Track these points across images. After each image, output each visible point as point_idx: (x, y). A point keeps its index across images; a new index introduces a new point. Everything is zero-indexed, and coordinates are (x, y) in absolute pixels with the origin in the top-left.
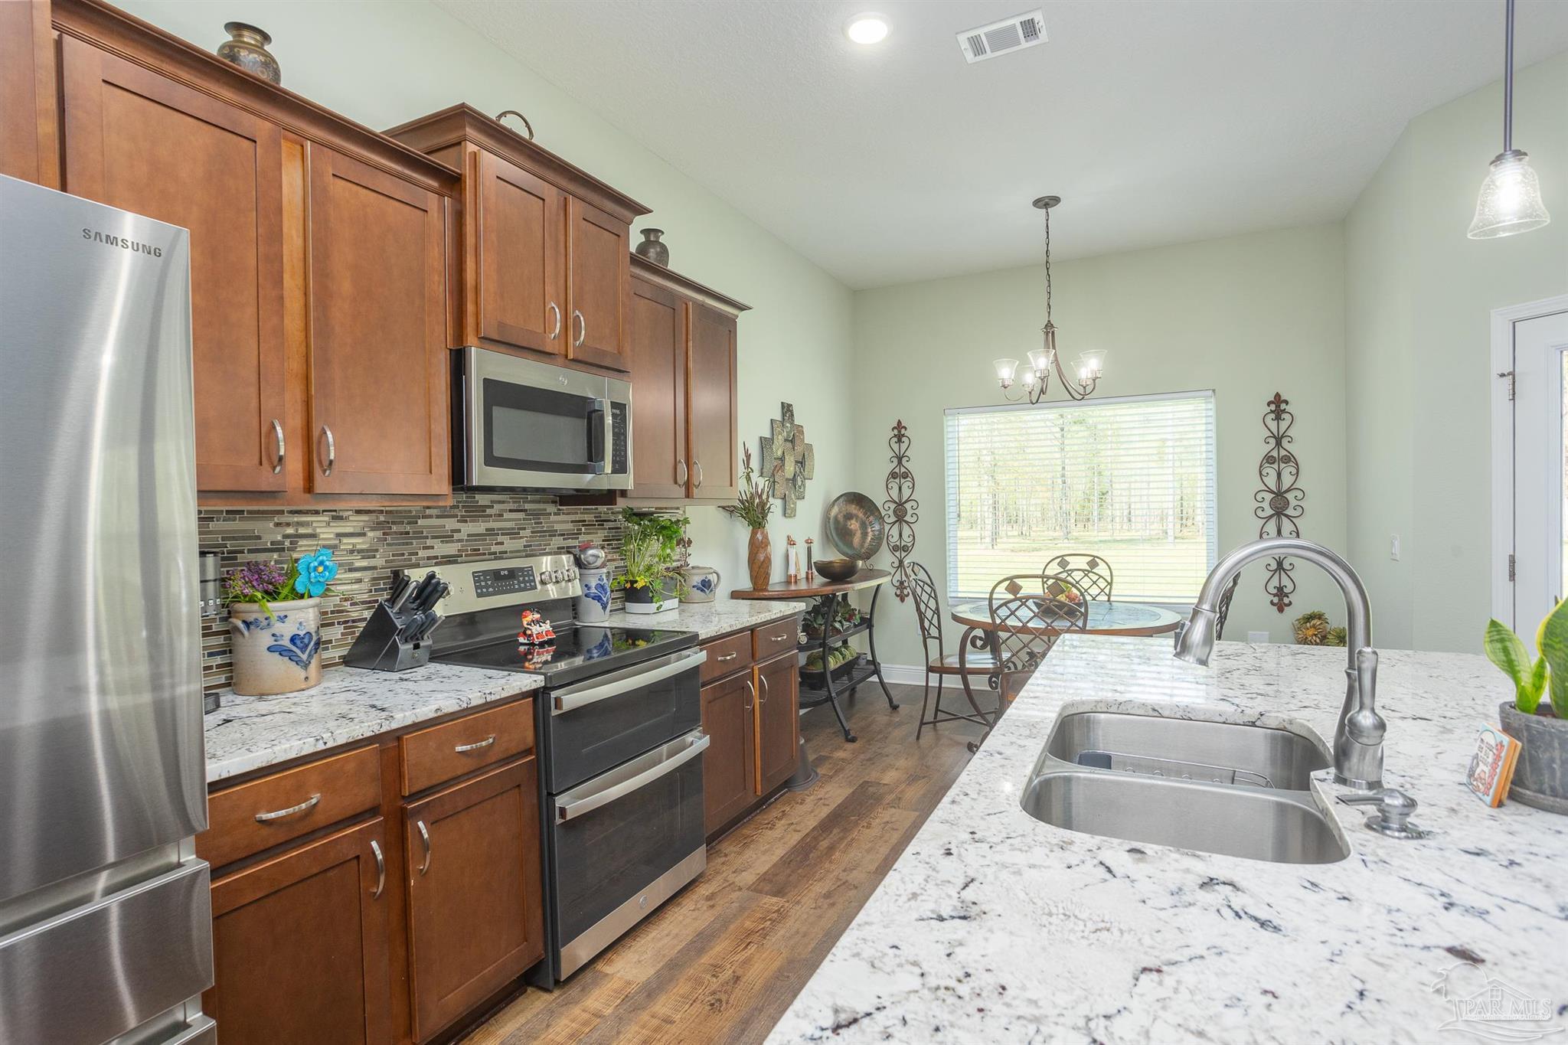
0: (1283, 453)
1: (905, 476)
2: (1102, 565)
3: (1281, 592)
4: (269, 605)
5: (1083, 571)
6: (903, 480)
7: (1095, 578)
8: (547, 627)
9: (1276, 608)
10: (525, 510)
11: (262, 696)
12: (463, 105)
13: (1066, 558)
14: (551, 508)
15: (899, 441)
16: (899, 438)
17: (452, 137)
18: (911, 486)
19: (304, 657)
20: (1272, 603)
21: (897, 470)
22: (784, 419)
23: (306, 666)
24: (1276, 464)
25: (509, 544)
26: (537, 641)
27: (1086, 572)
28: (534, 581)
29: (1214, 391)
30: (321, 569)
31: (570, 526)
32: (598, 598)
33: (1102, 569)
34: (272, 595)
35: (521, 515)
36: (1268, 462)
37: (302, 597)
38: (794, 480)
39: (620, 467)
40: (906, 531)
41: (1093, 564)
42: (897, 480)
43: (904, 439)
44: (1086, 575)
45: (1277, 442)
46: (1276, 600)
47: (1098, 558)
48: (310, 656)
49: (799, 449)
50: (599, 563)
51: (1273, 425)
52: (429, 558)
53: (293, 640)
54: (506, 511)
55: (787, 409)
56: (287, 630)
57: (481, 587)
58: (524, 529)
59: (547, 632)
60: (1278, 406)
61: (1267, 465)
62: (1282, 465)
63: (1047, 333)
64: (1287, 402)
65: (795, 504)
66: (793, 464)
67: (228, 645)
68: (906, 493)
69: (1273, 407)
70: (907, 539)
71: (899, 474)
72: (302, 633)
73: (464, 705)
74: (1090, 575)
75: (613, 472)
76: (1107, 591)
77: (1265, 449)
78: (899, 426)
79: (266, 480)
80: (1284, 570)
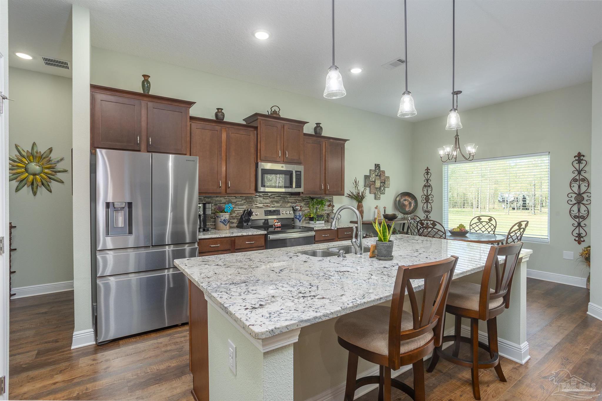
0: (581, 177)
1: (429, 186)
2: (494, 220)
3: (579, 235)
4: (220, 213)
5: (486, 222)
6: (428, 188)
7: (490, 225)
8: (279, 224)
9: (577, 242)
10: (281, 197)
11: (219, 230)
12: (256, 113)
13: (480, 217)
14: (288, 196)
15: (427, 174)
16: (427, 173)
17: (256, 118)
18: (431, 190)
19: (226, 224)
20: (575, 240)
21: (426, 184)
22: (375, 169)
23: (226, 225)
24: (578, 182)
25: (276, 205)
26: (276, 227)
27: (487, 223)
28: (280, 213)
29: (549, 152)
30: (229, 207)
31: (294, 201)
32: (298, 219)
33: (493, 222)
34: (222, 212)
35: (279, 198)
36: (574, 181)
37: (226, 212)
38: (380, 188)
39: (298, 186)
40: (429, 206)
41: (490, 220)
42: (426, 188)
43: (429, 173)
44: (487, 224)
45: (578, 173)
46: (577, 239)
47: (492, 217)
48: (227, 224)
49: (382, 178)
50: (299, 210)
51: (577, 166)
52: (256, 207)
53: (224, 220)
54: (275, 197)
55: (377, 166)
56: (223, 218)
57: (266, 214)
58: (280, 201)
59: (279, 225)
60: (579, 158)
61: (573, 182)
62: (581, 182)
63: (456, 138)
64: (584, 156)
65: (380, 196)
66: (380, 183)
67: (215, 221)
68: (429, 192)
69: (577, 158)
70: (429, 208)
71: (427, 186)
72: (225, 219)
73: (248, 234)
74: (489, 224)
75: (296, 188)
76: (493, 230)
77: (573, 176)
78: (428, 169)
79: (218, 190)
80: (581, 227)
